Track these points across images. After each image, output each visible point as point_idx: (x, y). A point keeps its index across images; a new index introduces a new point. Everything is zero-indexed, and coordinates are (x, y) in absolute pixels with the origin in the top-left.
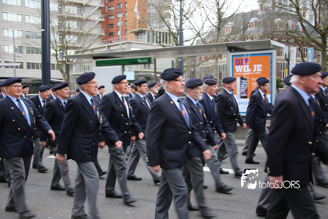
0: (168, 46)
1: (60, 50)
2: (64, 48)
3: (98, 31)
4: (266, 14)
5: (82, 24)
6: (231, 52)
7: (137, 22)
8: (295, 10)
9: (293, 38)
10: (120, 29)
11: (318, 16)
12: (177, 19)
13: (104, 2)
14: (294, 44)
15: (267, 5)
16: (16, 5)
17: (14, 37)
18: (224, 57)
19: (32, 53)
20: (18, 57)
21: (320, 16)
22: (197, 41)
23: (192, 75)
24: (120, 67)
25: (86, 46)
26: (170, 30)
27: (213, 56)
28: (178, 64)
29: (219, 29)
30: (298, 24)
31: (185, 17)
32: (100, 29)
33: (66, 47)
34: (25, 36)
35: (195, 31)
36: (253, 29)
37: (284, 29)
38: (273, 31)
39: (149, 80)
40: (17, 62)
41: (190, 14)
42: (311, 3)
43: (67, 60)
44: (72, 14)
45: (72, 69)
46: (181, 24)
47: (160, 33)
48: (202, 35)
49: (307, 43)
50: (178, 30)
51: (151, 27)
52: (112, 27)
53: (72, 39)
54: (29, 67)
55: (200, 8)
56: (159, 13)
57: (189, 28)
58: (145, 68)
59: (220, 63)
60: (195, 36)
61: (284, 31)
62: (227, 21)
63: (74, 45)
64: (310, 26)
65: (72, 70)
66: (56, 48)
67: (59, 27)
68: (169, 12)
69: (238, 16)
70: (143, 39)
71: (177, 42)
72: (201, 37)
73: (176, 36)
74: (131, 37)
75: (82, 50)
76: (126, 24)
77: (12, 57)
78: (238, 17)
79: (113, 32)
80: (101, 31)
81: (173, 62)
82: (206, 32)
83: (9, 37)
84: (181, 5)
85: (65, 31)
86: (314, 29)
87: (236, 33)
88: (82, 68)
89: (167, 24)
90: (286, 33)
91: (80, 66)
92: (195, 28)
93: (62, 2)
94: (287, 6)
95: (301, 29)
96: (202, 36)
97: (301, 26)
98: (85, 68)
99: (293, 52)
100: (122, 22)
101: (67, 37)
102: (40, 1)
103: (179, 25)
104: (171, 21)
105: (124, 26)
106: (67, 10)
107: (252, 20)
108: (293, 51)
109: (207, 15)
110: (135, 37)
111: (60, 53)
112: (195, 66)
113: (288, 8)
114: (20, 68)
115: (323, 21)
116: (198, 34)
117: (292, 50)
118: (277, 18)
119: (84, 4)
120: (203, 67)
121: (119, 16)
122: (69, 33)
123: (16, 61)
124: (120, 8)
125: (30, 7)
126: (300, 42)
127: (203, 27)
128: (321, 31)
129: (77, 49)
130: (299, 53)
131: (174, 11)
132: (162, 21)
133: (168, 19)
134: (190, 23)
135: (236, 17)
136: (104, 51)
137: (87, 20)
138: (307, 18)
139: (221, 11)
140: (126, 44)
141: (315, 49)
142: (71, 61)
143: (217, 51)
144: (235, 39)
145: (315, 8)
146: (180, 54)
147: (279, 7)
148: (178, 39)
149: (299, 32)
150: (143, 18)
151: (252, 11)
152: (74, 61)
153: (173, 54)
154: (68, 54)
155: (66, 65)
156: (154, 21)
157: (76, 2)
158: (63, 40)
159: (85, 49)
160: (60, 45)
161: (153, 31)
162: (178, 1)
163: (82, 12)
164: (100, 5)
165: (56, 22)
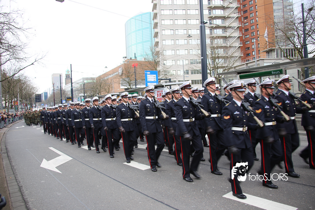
0: (294, 59)
1: (213, 70)
2: (216, 68)
3: (238, 54)
5: (227, 50)
7: (268, 43)
10: (255, 50)
12: (301, 37)
13: (242, 33)
16: (184, 44)
17: (183, 65)
19: (194, 74)
20: (186, 77)
26: (294, 47)
28: (304, 73)
31: (308, 34)
32: (240, 52)
34: (190, 63)
41: (312, 31)
43: (218, 76)
44: (220, 44)
46: (305, 40)
47: (286, 49)
50: (302, 46)
51: (279, 46)
52: (249, 49)
53: (220, 62)
56: (286, 34)
57: (311, 43)
63: (222, 65)
66: (210, 69)
67: (211, 54)
68: (293, 32)
70: (273, 56)
71: (302, 55)
73: (300, 50)
74: (263, 56)
75: (228, 68)
76: (259, 46)
77: (183, 78)
79: (249, 53)
80: (240, 54)
81: (298, 71)
85: (215, 56)
89: (292, 43)
93: (213, 37)
100: (256, 45)
101: (217, 60)
102: (200, 39)
104: (295, 40)
105: (258, 48)
106: (216, 42)
110: (266, 55)
111: (213, 72)
119: (228, 36)
121: (253, 41)
122: (218, 58)
124: (254, 35)
125: (192, 44)
129: (224, 68)
131: (298, 32)
132: (288, 40)
133: (293, 38)
134: (312, 38)
136: (244, 67)
137: (230, 47)
140: (260, 60)
142: (220, 77)
146: (305, 64)
148: (303, 53)
150: (272, 40)
152: (222, 77)
153: (299, 65)
154: (218, 72)
155: (218, 80)
156: (282, 41)
157: (222, 35)
158: (214, 62)
159: (230, 67)
160: (213, 66)
161: (281, 48)
162: (300, 23)
163: (227, 42)
164: (239, 35)
165: (209, 51)
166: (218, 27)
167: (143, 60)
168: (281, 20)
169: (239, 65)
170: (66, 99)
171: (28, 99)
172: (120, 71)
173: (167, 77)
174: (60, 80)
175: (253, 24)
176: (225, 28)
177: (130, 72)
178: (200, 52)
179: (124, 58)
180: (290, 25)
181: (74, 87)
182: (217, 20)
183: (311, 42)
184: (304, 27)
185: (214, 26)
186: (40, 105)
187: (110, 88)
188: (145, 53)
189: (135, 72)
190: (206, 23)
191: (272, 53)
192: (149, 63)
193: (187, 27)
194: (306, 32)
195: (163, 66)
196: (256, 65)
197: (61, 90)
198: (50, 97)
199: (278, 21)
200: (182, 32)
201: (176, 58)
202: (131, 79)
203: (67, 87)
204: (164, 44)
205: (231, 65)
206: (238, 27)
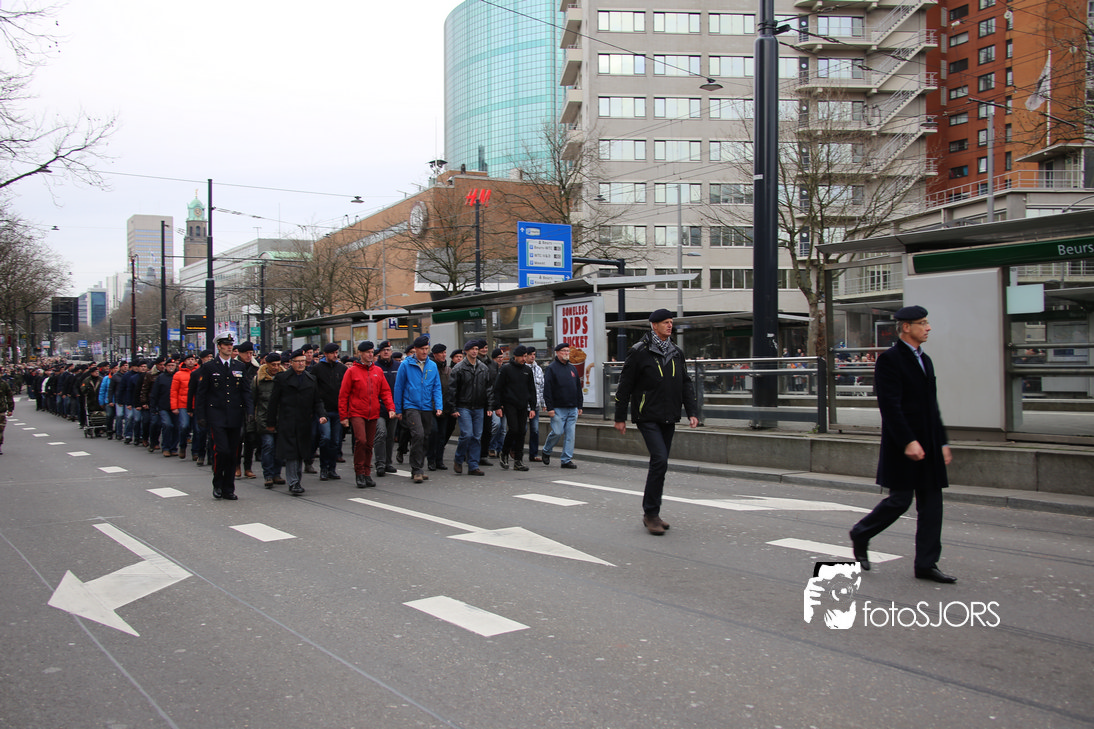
1: (802, 230)
2: (815, 222)
3: (915, 166)
5: (867, 150)
7: (1049, 123)
10: (990, 153)
13: (935, 78)
16: (688, 117)
17: (679, 204)
19: (723, 245)
20: (688, 255)
24: (994, 271)
25: (879, 214)
32: (923, 158)
33: (819, 219)
34: (708, 197)
40: (686, 271)
43: (822, 256)
44: (838, 122)
45: (837, 283)
52: (962, 149)
53: (836, 198)
54: (715, 284)
58: (1074, 271)
63: (842, 212)
65: (836, 287)
66: (790, 226)
67: (801, 167)
70: (1070, 178)
74: (1025, 176)
75: (867, 225)
76: (1009, 134)
77: (675, 258)
79: (964, 164)
80: (925, 166)
83: (668, 203)
85: (816, 174)
88: (866, 280)
91: (861, 275)
93: (809, 92)
98: (876, 280)
100: (996, 131)
101: (822, 190)
102: (752, 97)
105: (1002, 142)
106: (823, 113)
110: (1040, 175)
111: (801, 237)
114: (693, 286)
119: (875, 91)
121: (983, 111)
122: (829, 180)
123: (684, 268)
124: (988, 89)
125: (723, 116)
129: (853, 225)
136: (938, 223)
137: (882, 135)
140: (1009, 199)
142: (833, 261)
150: (1073, 109)
152: (841, 261)
154: (826, 240)
155: (822, 274)
157: (850, 86)
158: (811, 199)
159: (875, 222)
160: (803, 215)
163: (870, 114)
164: (924, 87)
165: (792, 150)
166: (834, 50)
167: (514, 177)
169: (916, 213)
170: (184, 323)
171: (20, 318)
172: (416, 219)
173: (610, 251)
174: (160, 244)
175: (989, 40)
176: (863, 54)
177: (458, 224)
178: (750, 152)
179: (434, 168)
181: (222, 277)
182: (834, 21)
185: (819, 43)
186: (73, 345)
187: (372, 290)
188: (521, 150)
189: (478, 227)
190: (785, 28)
191: (1067, 166)
192: (537, 192)
193: (703, 46)
195: (595, 204)
196: (991, 216)
197: (163, 286)
198: (115, 313)
200: (679, 66)
201: (650, 174)
202: (458, 254)
203: (190, 274)
204: (603, 112)
205: (881, 211)
206: (921, 53)
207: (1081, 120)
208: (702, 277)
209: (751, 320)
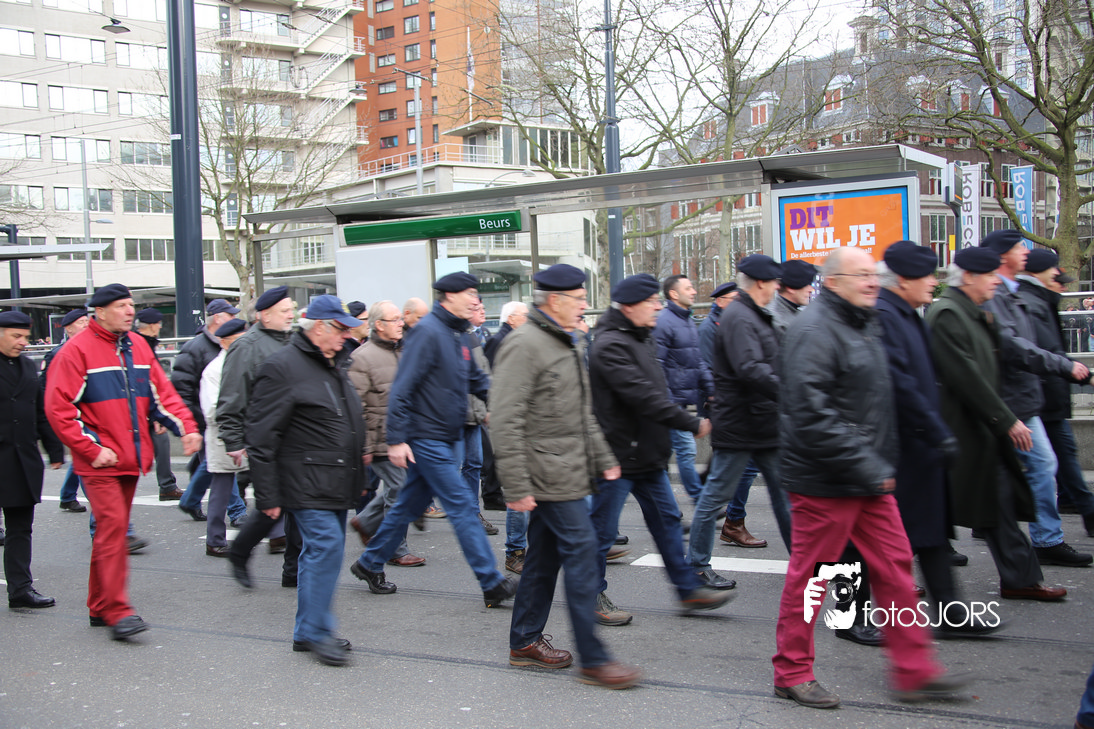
0: (571, 172)
1: (226, 198)
2: (243, 189)
3: (346, 131)
4: (878, 64)
5: (295, 113)
6: (774, 184)
7: (470, 100)
8: (969, 47)
9: (968, 137)
10: (418, 124)
11: (1043, 64)
12: (598, 85)
13: (365, 42)
14: (973, 155)
15: (881, 34)
16: (90, 61)
17: (84, 162)
18: (750, 204)
19: (140, 211)
20: (98, 222)
21: (1051, 65)
22: (664, 155)
23: (651, 264)
24: (424, 244)
25: (310, 182)
26: (574, 123)
27: (715, 200)
28: (606, 231)
29: (730, 116)
30: (981, 92)
31: (624, 80)
32: (354, 126)
33: (247, 186)
34: (120, 156)
35: (654, 124)
36: (839, 110)
37: (939, 108)
38: (902, 116)
39: (512, 283)
40: (95, 240)
41: (639, 69)
42: (1020, 25)
43: (251, 226)
44: (263, 82)
45: (269, 256)
46: (611, 102)
47: (544, 132)
48: (678, 135)
49: (1012, 151)
50: (598, 124)
51: (514, 114)
52: (391, 118)
53: (265, 165)
54: (131, 254)
55: (669, 51)
56: (541, 70)
57: (635, 113)
58: (498, 245)
59: (736, 221)
60: (655, 139)
61: (938, 116)
62: (756, 89)
63: (272, 179)
64: (1021, 98)
65: (268, 260)
66: (215, 191)
67: (223, 126)
68: (571, 65)
69: (791, 71)
70: (490, 153)
71: (599, 159)
72: (674, 142)
73: (595, 140)
74: (452, 149)
75: (299, 194)
76: (435, 107)
77: (81, 225)
78: (789, 75)
79: (394, 134)
80: (356, 136)
81: (586, 222)
82: (690, 125)
83: (69, 161)
84: (608, 44)
85: (242, 136)
86: (1033, 107)
87: (787, 125)
88: (300, 251)
89: (564, 106)
90: (944, 120)
91: (294, 247)
92: (654, 115)
93: (232, 46)
94: (944, 35)
95: (990, 104)
96: (678, 140)
97: (991, 96)
98: (310, 252)
99: (967, 179)
100: (423, 102)
101: (249, 154)
102: (166, 45)
103: (602, 108)
104: (579, 94)
105: (429, 114)
106: (247, 71)
107: (836, 83)
108: (968, 177)
109: (693, 72)
110: (465, 149)
111: (229, 207)
112: (660, 233)
113: (946, 41)
114: (105, 258)
115: (1061, 80)
116: (666, 134)
117: (966, 175)
118: (914, 75)
119: (302, 51)
120: (683, 237)
121: (410, 82)
122: (256, 142)
123: (92, 236)
124: (414, 60)
126: (992, 149)
127: (680, 110)
128: (1055, 112)
129: (285, 192)
130: (989, 185)
131: (587, 64)
132: (549, 94)
133: (567, 89)
134: (637, 98)
135: (783, 74)
136: (372, 195)
137: (311, 99)
138: (1009, 71)
139: (735, 57)
140: (436, 170)
141: (1040, 169)
142: (263, 232)
143: (728, 184)
144: (783, 144)
145: (1034, 41)
146: (609, 197)
147: (918, 40)
148: (604, 151)
149: (987, 118)
150: (490, 87)
151: (835, 53)
152: (272, 231)
153: (588, 200)
154: (255, 209)
155: (252, 245)
156: (524, 94)
157: (275, 43)
158: (237, 163)
159: (307, 190)
160: (229, 181)
161: (520, 126)
162: (597, 30)
163: (297, 75)
164: (352, 52)
165: (215, 109)
166: (257, 2)
168: (527, 8)
169: (349, 183)
175: (413, 11)
176: (288, 11)
178: (165, 107)
180: (559, 33)
183: (632, 112)
184: (611, 46)
191: (488, 141)
194: (618, 70)
196: (420, 188)
199: (515, 12)
201: (44, 125)
205: (313, 179)
206: (348, 16)
207: (498, 98)
208: (116, 247)
209: (174, 296)
